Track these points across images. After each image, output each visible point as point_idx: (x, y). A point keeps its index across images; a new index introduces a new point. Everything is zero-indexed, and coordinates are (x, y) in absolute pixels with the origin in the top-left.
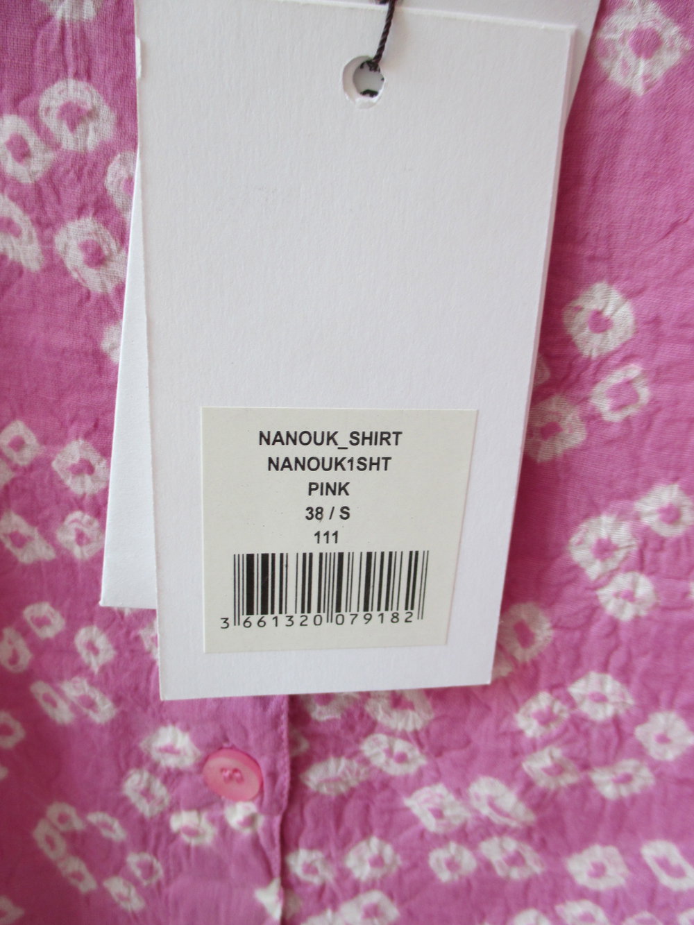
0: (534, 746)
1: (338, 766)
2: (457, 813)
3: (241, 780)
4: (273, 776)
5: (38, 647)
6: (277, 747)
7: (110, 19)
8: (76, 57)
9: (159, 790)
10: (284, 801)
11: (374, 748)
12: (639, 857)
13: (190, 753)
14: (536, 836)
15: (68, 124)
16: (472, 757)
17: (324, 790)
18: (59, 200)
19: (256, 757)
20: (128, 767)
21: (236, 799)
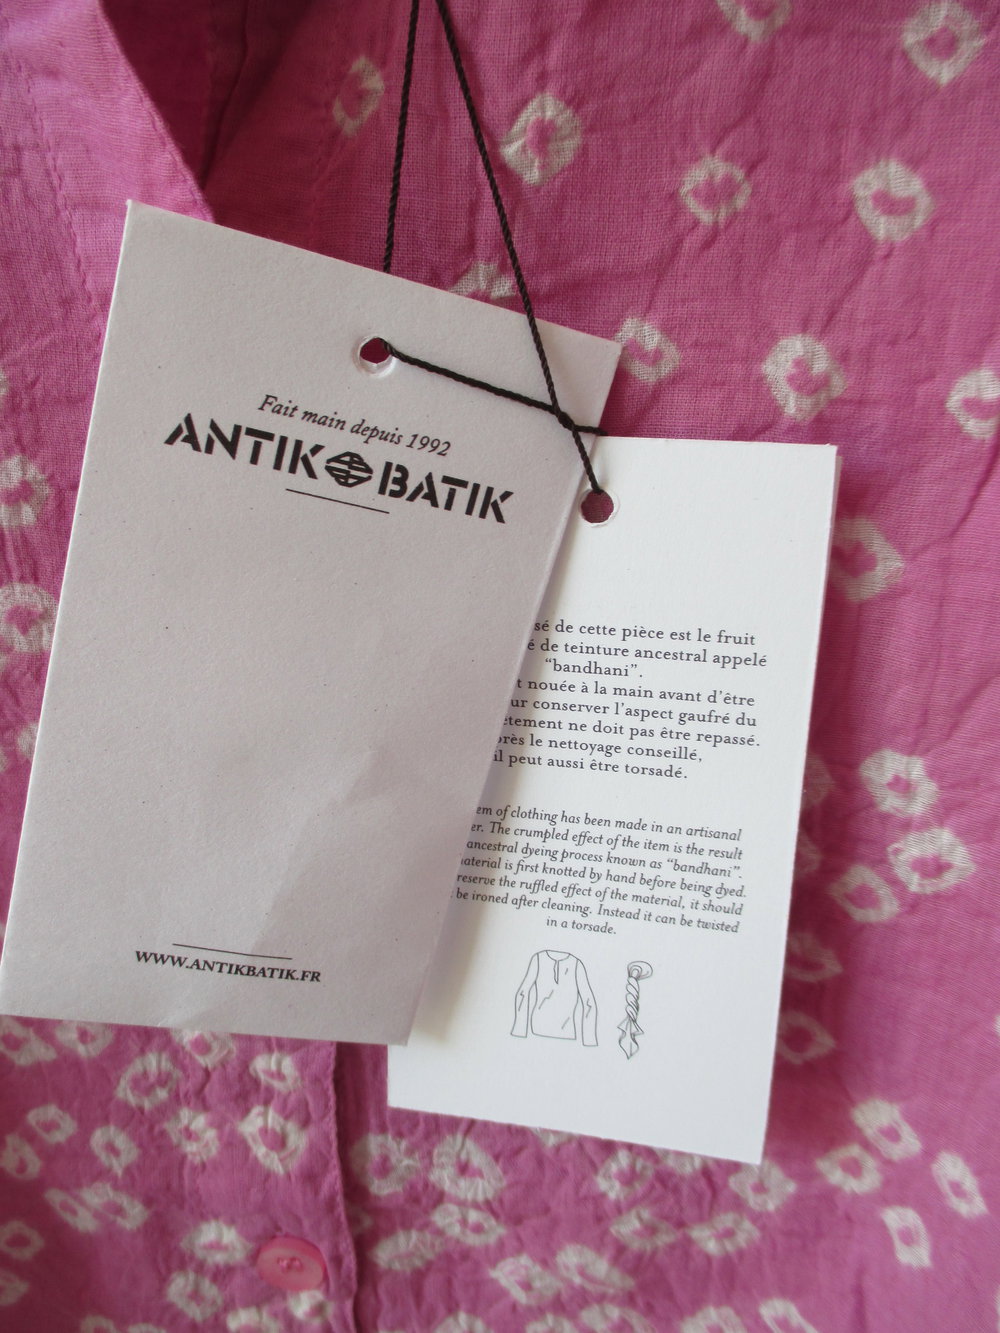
0: (619, 1210)
1: (408, 1240)
2: (546, 1283)
3: (301, 1268)
4: (337, 1260)
5: (49, 1155)
6: (337, 1230)
7: (52, 523)
8: (20, 563)
9: (210, 1290)
10: (354, 1286)
11: (445, 1218)
12: (758, 1318)
13: (238, 1246)
14: (640, 1301)
15: (18, 628)
16: (555, 1223)
17: (397, 1266)
18: (17, 702)
19: (316, 1243)
20: (169, 1271)
21: (298, 1288)
